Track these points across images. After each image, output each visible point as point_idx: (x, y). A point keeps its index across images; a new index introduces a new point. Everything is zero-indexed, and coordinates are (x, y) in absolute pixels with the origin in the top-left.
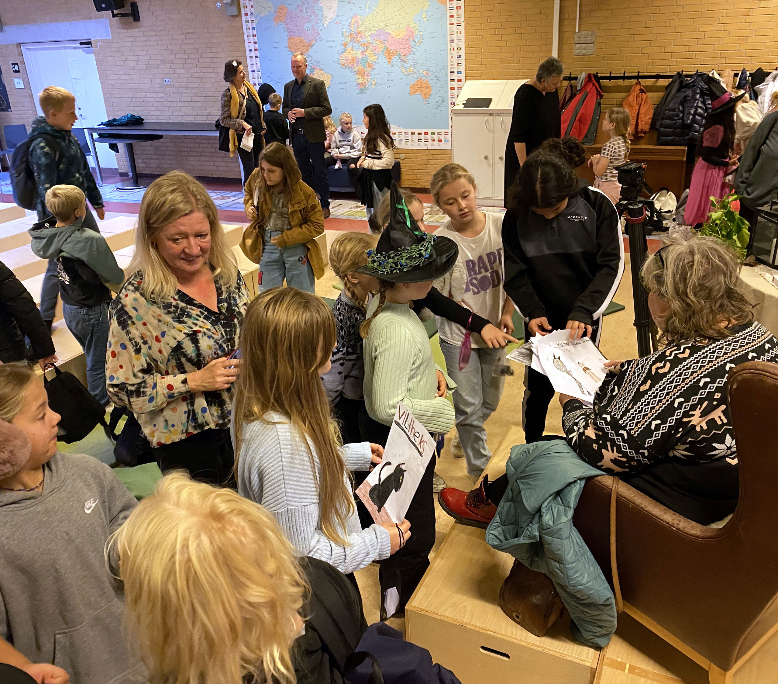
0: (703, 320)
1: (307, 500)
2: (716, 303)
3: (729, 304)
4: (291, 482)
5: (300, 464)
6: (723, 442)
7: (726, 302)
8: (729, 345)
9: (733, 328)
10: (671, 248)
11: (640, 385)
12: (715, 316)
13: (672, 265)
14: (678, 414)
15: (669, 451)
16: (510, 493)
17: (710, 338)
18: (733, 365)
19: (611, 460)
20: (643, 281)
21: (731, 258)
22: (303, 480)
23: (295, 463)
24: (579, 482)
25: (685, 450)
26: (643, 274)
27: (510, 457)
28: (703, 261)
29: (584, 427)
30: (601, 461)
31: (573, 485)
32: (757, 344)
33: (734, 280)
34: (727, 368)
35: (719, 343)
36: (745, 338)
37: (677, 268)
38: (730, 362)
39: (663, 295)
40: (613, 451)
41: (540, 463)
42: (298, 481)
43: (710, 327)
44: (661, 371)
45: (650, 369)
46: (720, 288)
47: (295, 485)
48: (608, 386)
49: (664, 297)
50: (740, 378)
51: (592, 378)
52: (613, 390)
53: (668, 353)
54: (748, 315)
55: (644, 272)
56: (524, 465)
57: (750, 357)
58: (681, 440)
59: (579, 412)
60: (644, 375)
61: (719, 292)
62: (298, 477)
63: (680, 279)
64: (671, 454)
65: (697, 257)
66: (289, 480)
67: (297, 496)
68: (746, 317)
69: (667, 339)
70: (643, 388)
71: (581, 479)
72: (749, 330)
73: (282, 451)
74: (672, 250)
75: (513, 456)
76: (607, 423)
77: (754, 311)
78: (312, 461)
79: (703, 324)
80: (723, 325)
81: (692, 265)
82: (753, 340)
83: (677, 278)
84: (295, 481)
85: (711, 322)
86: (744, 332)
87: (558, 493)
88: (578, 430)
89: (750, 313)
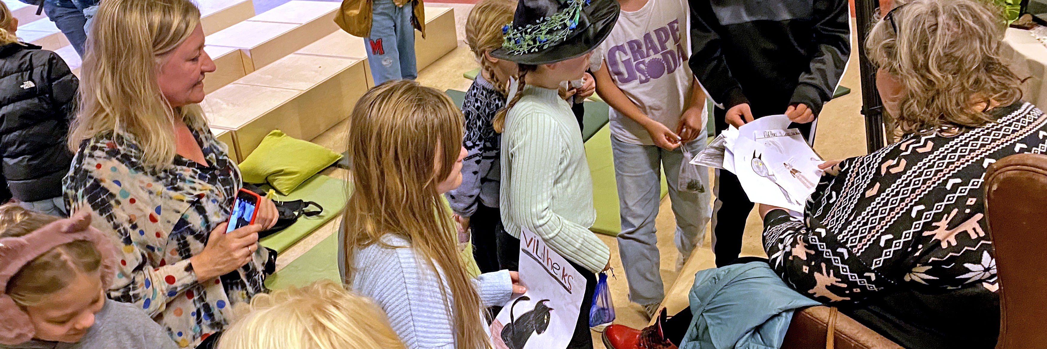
0: (951, 102)
1: (441, 340)
2: (969, 78)
3: (988, 80)
4: (420, 319)
5: (431, 297)
6: (979, 262)
7: (983, 76)
8: (989, 134)
9: (994, 112)
10: (906, 9)
11: (865, 190)
12: (968, 96)
13: (908, 31)
14: (917, 226)
15: (905, 274)
16: (695, 329)
17: (960, 126)
18: (993, 161)
19: (827, 287)
20: (868, 53)
21: (990, 17)
22: (435, 315)
23: (423, 295)
24: (784, 314)
25: (927, 272)
26: (868, 46)
27: (694, 286)
28: (951, 23)
29: (791, 244)
30: (812, 288)
31: (776, 319)
32: (1027, 131)
33: (994, 46)
34: (985, 165)
35: (974, 132)
36: (1010, 125)
37: (915, 35)
38: (990, 156)
39: (895, 70)
40: (828, 274)
41: (732, 291)
42: (429, 317)
43: (962, 110)
44: (893, 171)
45: (879, 169)
46: (975, 58)
47: (425, 322)
48: (823, 191)
49: (897, 74)
50: (1001, 177)
51: (803, 182)
52: (830, 197)
53: (903, 147)
54: (1015, 93)
55: (869, 43)
56: (712, 295)
57: (1017, 149)
58: (921, 260)
59: (784, 226)
60: (871, 176)
61: (974, 62)
62: (428, 312)
63: (918, 49)
64: (907, 278)
65: (942, 19)
66: (418, 316)
67: (429, 335)
68: (1013, 95)
69: (902, 128)
70: (869, 194)
71: (787, 311)
72: (1016, 113)
73: (407, 281)
74: (908, 12)
75: (698, 284)
76: (821, 240)
77: (1024, 88)
78: (444, 293)
79: (952, 107)
80: (979, 108)
81: (936, 30)
82: (1022, 127)
83: (915, 48)
84: (425, 317)
85: (962, 105)
86: (1009, 117)
87: (758, 329)
88: (784, 249)
89: (1018, 91)
